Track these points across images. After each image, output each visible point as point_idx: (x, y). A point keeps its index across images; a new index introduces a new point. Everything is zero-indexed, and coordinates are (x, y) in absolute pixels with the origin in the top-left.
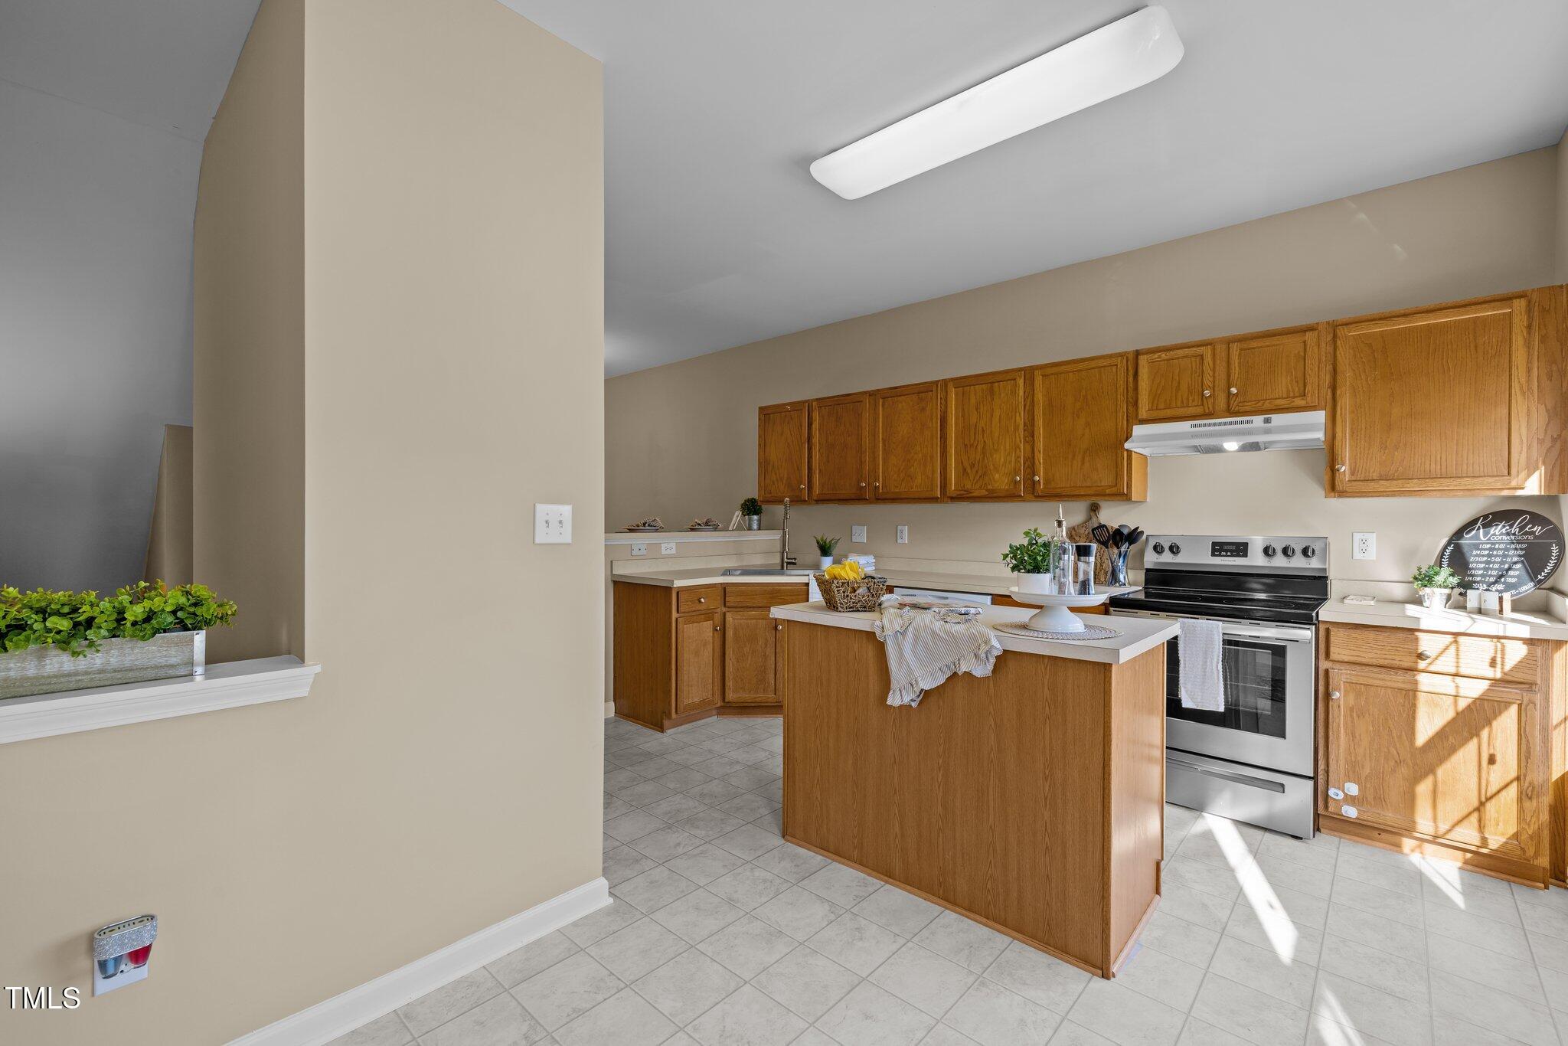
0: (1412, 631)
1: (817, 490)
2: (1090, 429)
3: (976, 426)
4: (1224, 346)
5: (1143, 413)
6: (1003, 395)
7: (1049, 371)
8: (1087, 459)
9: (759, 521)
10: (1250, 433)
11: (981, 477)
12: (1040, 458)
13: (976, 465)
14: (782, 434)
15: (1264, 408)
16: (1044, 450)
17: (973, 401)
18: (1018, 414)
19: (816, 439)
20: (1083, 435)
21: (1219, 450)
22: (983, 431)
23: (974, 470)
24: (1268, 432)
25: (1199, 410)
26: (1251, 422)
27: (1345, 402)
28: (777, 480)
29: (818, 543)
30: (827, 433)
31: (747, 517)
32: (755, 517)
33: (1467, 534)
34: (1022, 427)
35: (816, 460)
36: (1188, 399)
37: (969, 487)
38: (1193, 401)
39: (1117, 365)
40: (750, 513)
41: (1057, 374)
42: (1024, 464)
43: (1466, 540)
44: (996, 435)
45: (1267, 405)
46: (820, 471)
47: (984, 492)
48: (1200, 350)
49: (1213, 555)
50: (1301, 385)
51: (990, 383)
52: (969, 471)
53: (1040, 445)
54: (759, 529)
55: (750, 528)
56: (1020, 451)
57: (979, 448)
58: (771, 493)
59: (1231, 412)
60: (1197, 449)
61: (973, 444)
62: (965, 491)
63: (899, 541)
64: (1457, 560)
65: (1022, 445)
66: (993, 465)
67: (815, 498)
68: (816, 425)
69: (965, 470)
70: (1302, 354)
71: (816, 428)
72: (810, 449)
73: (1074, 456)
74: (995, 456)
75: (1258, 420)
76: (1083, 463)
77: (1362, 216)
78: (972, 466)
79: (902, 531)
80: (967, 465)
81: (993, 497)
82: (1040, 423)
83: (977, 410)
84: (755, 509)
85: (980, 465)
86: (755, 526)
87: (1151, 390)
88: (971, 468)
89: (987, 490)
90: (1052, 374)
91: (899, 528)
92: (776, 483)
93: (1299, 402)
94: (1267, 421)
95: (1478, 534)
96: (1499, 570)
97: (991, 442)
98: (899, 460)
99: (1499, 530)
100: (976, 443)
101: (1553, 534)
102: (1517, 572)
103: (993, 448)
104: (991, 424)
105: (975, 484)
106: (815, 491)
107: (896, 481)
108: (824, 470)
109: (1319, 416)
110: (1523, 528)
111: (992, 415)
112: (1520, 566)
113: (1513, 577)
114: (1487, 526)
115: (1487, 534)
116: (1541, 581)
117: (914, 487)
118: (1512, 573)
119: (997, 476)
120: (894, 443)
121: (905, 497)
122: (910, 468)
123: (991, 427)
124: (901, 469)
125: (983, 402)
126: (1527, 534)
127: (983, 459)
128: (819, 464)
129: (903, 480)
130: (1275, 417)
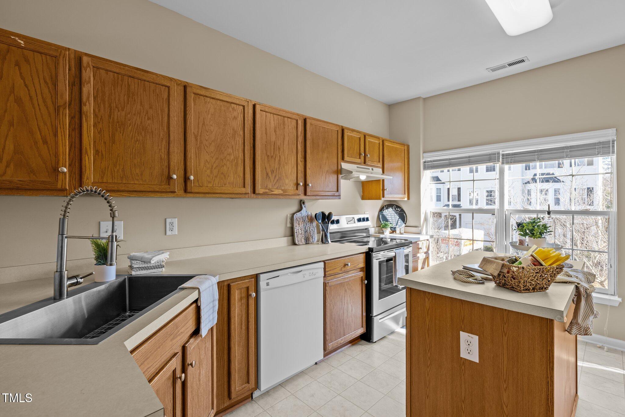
3: (274, 143)
4: (364, 136)
5: (345, 157)
6: (290, 127)
7: (312, 121)
8: (327, 177)
10: (368, 173)
11: (277, 180)
13: (275, 171)
17: (273, 124)
18: (298, 143)
19: (89, 108)
20: (326, 163)
22: (279, 148)
23: (274, 175)
24: (372, 173)
25: (359, 161)
26: (369, 169)
27: (385, 167)
30: (110, 106)
33: (383, 211)
36: (356, 155)
37: (271, 187)
38: (358, 156)
39: (337, 131)
43: (384, 213)
44: (287, 153)
45: (373, 164)
46: (97, 152)
47: (280, 192)
48: (359, 135)
49: (347, 223)
50: (378, 158)
51: (283, 117)
52: (270, 174)
53: (309, 164)
56: (300, 166)
57: (277, 160)
59: (365, 163)
61: (273, 156)
62: (269, 190)
63: (169, 233)
64: (385, 219)
66: (285, 173)
68: (88, 89)
69: (267, 174)
70: (378, 146)
71: (89, 94)
73: (322, 173)
74: (286, 167)
78: (272, 172)
79: (172, 224)
80: (269, 170)
81: (285, 195)
82: (309, 151)
83: (275, 132)
85: (277, 172)
87: (347, 147)
88: (272, 174)
89: (282, 190)
91: (168, 221)
93: (378, 164)
94: (372, 169)
95: (386, 211)
96: (395, 221)
97: (283, 157)
98: (212, 158)
99: (390, 210)
100: (274, 157)
101: (402, 210)
102: (400, 221)
103: (285, 162)
104: (284, 145)
105: (274, 185)
106: (88, 179)
107: (209, 176)
108: (104, 153)
109: (380, 170)
110: (395, 209)
111: (284, 139)
112: (399, 220)
113: (399, 223)
114: (387, 208)
115: (388, 211)
116: (405, 224)
117: (227, 184)
118: (399, 222)
119: (287, 181)
120: (206, 140)
121: (220, 192)
122: (223, 166)
123: (284, 147)
124: (214, 166)
125: (279, 127)
126: (397, 211)
127: (279, 168)
128: (95, 142)
129: (216, 177)
130: (374, 168)
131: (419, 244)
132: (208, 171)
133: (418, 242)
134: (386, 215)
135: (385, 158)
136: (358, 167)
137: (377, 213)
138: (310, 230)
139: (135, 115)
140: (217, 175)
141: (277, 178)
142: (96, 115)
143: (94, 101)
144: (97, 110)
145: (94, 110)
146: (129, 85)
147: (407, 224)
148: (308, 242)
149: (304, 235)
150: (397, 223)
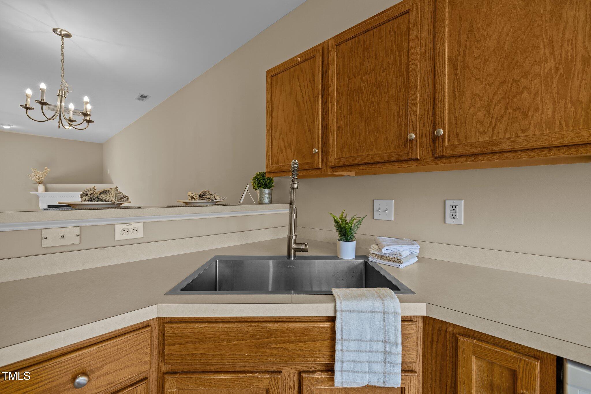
1: (334, 154)
9: (271, 195)
14: (291, 93)
19: (333, 88)
28: (285, 147)
29: (336, 222)
30: (348, 76)
31: (258, 191)
32: (267, 191)
35: (333, 115)
40: (261, 186)
46: (338, 128)
54: (271, 202)
55: (261, 202)
58: (278, 163)
63: (449, 220)
67: (331, 164)
68: (333, 70)
71: (333, 75)
72: (325, 103)
79: (454, 208)
84: (265, 183)
86: (266, 200)
91: (449, 203)
92: (284, 151)
98: (490, 85)
106: (331, 156)
107: (482, 122)
108: (343, 127)
117: (532, 128)
120: (476, 58)
121: (507, 147)
122: (520, 93)
124: (495, 100)
128: (337, 119)
129: (499, 120)
132: (481, 114)
139: (369, 74)
140: (502, 117)
142: (338, 92)
143: (337, 79)
144: (339, 87)
145: (337, 88)
146: (364, 42)
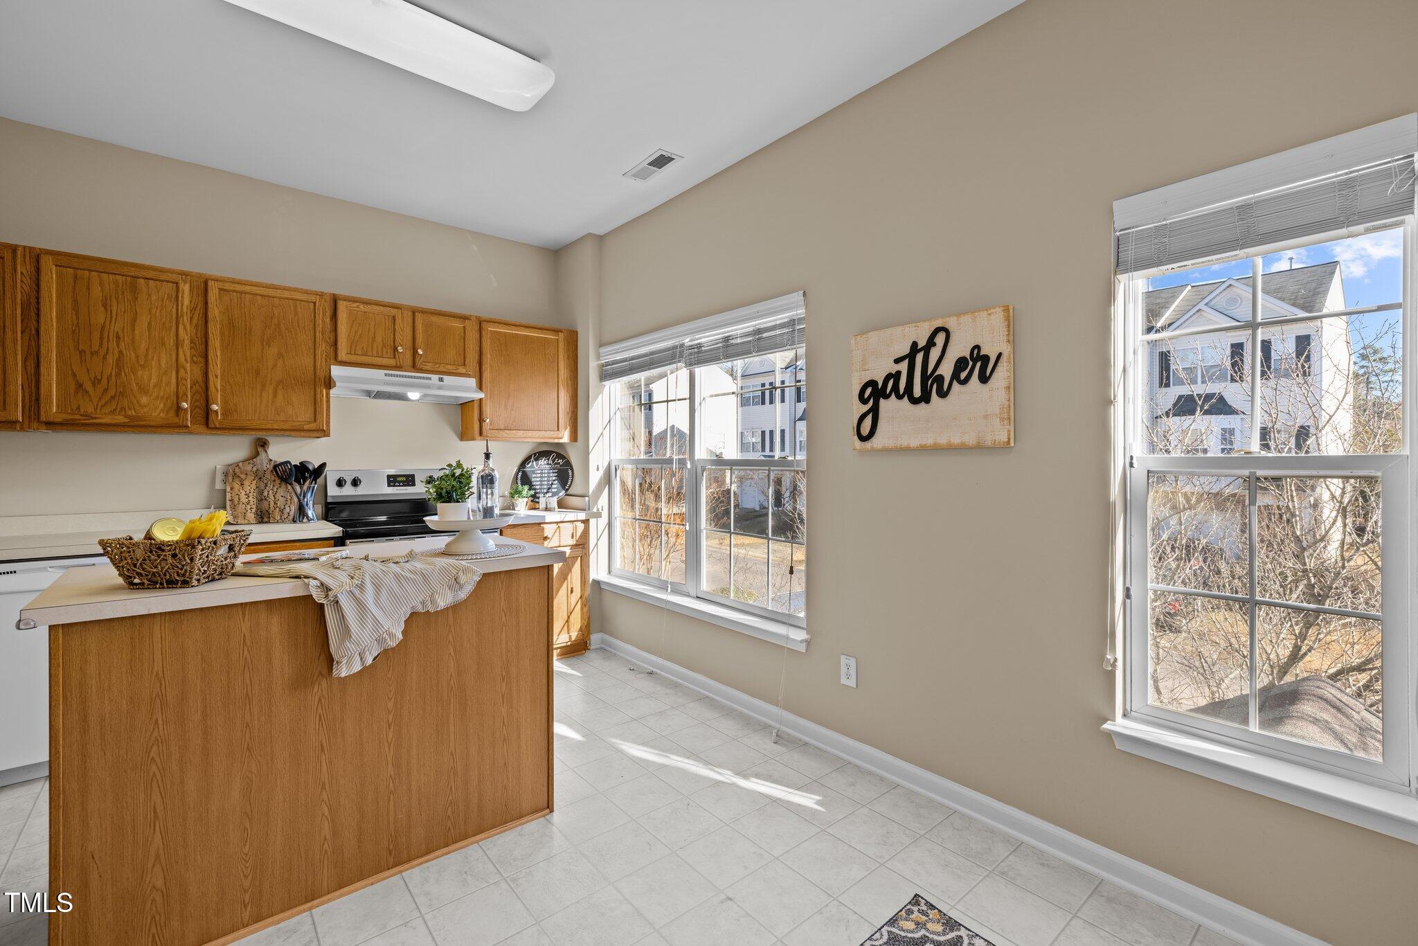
0: (540, 524)
2: (284, 360)
3: (103, 328)
4: (410, 314)
5: (343, 355)
6: (154, 297)
7: (227, 286)
8: (280, 393)
10: (428, 387)
11: (113, 398)
12: (216, 383)
13: (105, 381)
15: (439, 370)
16: (222, 375)
17: (96, 291)
18: (181, 327)
20: (275, 365)
21: (402, 397)
22: (118, 337)
23: (101, 388)
24: (440, 388)
25: (392, 362)
26: (430, 379)
27: (487, 375)
33: (528, 464)
34: (187, 342)
36: (382, 350)
37: (90, 410)
38: (387, 353)
39: (315, 303)
41: (241, 293)
42: (191, 387)
43: (528, 468)
44: (143, 347)
45: (441, 369)
47: (120, 419)
48: (393, 311)
49: (389, 486)
50: (462, 357)
51: (132, 277)
52: (88, 386)
53: (216, 367)
56: (186, 372)
57: (111, 360)
59: (414, 367)
60: (368, 393)
61: (97, 352)
62: (83, 415)
64: (526, 480)
65: (188, 365)
66: (137, 384)
69: (80, 386)
70: (463, 334)
73: (263, 386)
74: (140, 373)
75: (435, 377)
76: (275, 396)
77: (475, 248)
78: (96, 382)
80: (84, 379)
81: (138, 426)
82: (215, 342)
83: (104, 306)
85: (112, 382)
87: (349, 335)
88: (94, 385)
89: (127, 416)
90: (234, 291)
93: (462, 370)
94: (441, 380)
95: (533, 465)
96: (548, 485)
97: (133, 354)
99: (543, 462)
100: (103, 352)
101: (568, 464)
102: (556, 485)
103: (138, 362)
104: (134, 330)
105: (102, 406)
109: (472, 382)
110: (553, 461)
111: (134, 320)
112: (556, 482)
113: (555, 488)
114: (537, 459)
115: (537, 465)
116: (567, 490)
118: (554, 486)
119: (144, 400)
123: (133, 334)
125: (117, 298)
126: (556, 464)
127: (118, 375)
130: (445, 377)
131: (543, 529)
133: (542, 525)
134: (529, 474)
135: (487, 358)
136: (386, 375)
137: (515, 469)
138: (278, 496)
141: (111, 393)
147: (569, 492)
148: (266, 520)
149: (254, 506)
150: (549, 489)
